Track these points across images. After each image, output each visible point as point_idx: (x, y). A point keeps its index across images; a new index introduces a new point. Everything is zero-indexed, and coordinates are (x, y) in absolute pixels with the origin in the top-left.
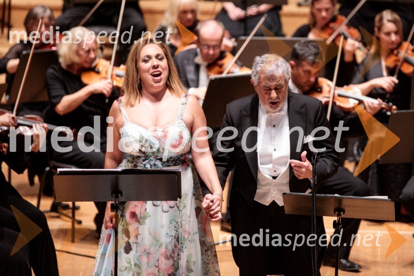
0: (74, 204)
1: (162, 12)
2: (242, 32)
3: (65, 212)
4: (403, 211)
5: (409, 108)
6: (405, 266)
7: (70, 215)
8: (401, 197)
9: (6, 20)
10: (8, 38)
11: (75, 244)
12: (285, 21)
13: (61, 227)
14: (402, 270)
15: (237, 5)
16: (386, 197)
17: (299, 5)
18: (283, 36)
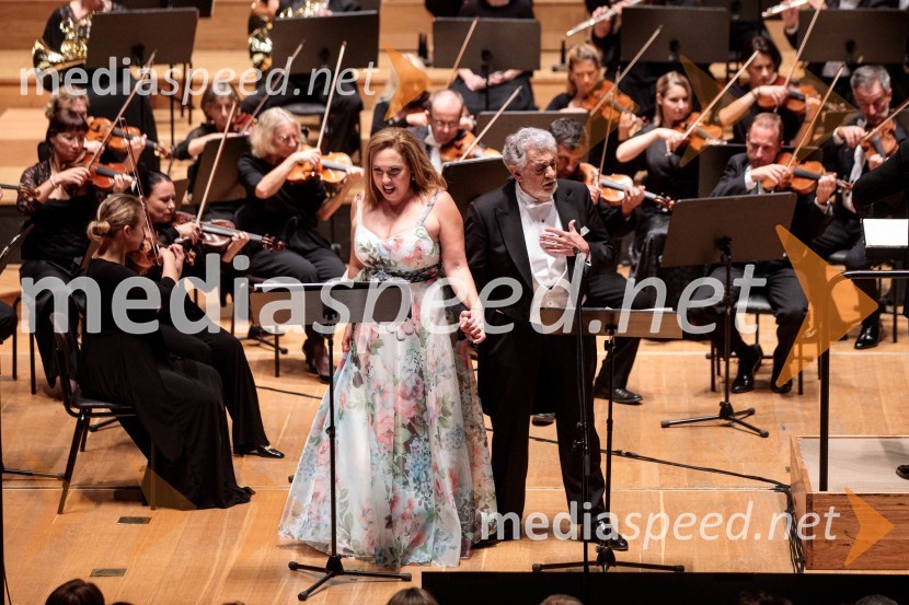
2: (483, 105)
3: (266, 339)
6: (696, 395)
7: (273, 342)
11: (280, 379)
13: (262, 358)
14: (694, 400)
15: (475, 72)
17: (555, 70)
18: (537, 110)
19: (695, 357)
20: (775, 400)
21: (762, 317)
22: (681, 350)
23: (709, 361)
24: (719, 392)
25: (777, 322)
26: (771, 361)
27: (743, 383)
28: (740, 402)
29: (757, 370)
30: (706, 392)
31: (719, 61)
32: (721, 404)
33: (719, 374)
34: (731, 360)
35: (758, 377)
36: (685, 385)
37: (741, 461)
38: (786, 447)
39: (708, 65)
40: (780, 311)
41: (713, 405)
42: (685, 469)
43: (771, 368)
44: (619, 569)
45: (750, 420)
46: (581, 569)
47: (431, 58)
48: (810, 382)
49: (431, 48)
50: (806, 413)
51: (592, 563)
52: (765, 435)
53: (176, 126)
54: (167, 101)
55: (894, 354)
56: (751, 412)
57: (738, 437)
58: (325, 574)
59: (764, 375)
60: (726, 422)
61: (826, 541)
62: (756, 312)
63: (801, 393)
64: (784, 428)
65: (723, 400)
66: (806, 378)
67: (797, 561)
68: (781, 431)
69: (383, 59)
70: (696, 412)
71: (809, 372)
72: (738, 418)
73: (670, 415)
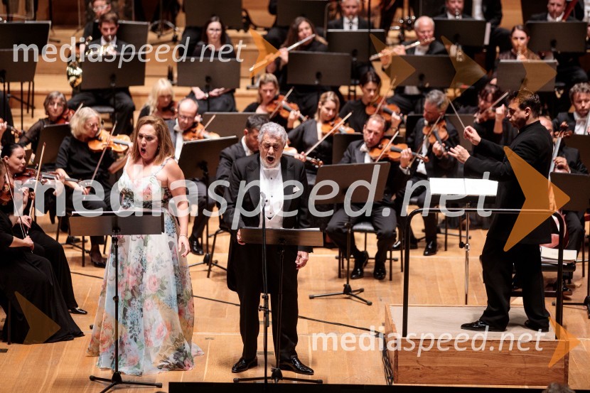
0: (83, 238)
1: (146, 95)
3: (77, 244)
4: (328, 240)
5: (331, 163)
6: (330, 280)
7: (81, 246)
9: (31, 103)
10: (33, 116)
11: (85, 268)
12: (237, 100)
13: (74, 256)
14: (328, 283)
15: (202, 89)
16: (318, 229)
17: (248, 88)
18: (237, 111)
19: (329, 258)
20: (376, 284)
21: (368, 235)
22: (321, 254)
23: (337, 261)
24: (343, 278)
25: (377, 238)
26: (374, 261)
27: (358, 273)
28: (356, 284)
29: (365, 265)
30: (335, 278)
31: (345, 84)
32: (345, 285)
33: (343, 267)
34: (351, 260)
36: (323, 274)
37: (356, 319)
38: (383, 311)
39: (339, 87)
40: (379, 231)
41: (340, 285)
42: (323, 323)
43: (373, 265)
44: (284, 382)
45: (361, 295)
46: (263, 381)
47: (175, 81)
48: (397, 273)
49: (175, 75)
50: (394, 291)
51: (269, 378)
52: (370, 304)
53: (24, 118)
54: (19, 103)
55: (445, 257)
56: (362, 291)
57: (354, 304)
58: (110, 383)
59: (370, 269)
60: (347, 296)
61: (406, 367)
62: (365, 232)
63: (391, 279)
64: (381, 300)
65: (346, 283)
66: (394, 271)
67: (388, 378)
68: (379, 302)
69: (147, 80)
70: (330, 290)
71: (396, 267)
72: (354, 293)
73: (314, 291)
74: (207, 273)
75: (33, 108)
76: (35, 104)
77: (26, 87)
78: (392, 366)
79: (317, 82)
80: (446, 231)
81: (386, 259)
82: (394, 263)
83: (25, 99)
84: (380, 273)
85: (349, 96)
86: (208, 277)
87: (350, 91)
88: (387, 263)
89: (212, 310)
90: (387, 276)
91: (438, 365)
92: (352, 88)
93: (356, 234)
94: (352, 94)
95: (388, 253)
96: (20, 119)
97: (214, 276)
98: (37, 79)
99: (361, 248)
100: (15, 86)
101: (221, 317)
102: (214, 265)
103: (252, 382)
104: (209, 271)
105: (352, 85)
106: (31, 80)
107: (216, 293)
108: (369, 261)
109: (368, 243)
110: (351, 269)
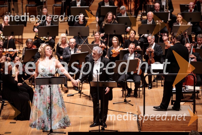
2: (78, 43)
4: (119, 85)
5: (119, 60)
6: (119, 98)
8: (118, 81)
9: (22, 42)
10: (23, 46)
12: (88, 40)
14: (119, 99)
16: (115, 81)
17: (92, 36)
18: (88, 44)
19: (119, 90)
20: (134, 99)
21: (132, 83)
22: (117, 89)
23: (122, 91)
24: (124, 97)
25: (135, 84)
26: (134, 91)
27: (128, 95)
28: (128, 99)
29: (131, 93)
30: (121, 97)
31: (123, 34)
32: (124, 99)
33: (124, 94)
34: (126, 91)
35: (131, 94)
36: (117, 96)
37: (128, 110)
38: (137, 108)
39: (121, 35)
40: (135, 82)
41: (123, 100)
42: (118, 112)
43: (134, 92)
44: (105, 131)
45: (130, 103)
46: (98, 131)
47: (68, 34)
48: (141, 95)
49: (68, 32)
50: (141, 101)
51: (100, 130)
52: (133, 105)
53: (20, 47)
54: (18, 42)
55: (157, 90)
56: (130, 101)
57: (127, 106)
58: (49, 133)
59: (132, 94)
60: (125, 103)
61: (145, 126)
62: (131, 82)
63: (139, 97)
64: (136, 104)
65: (125, 99)
66: (140, 94)
67: (139, 129)
68: (136, 105)
69: (59, 34)
70: (120, 101)
71: (141, 93)
72: (127, 102)
73: (115, 101)
74: (80, 96)
75: (23, 44)
76: (23, 43)
77: (20, 37)
78: (140, 125)
79: (114, 34)
80: (157, 81)
81: (138, 90)
82: (140, 92)
83: (20, 41)
84: (136, 96)
85: (125, 38)
86: (80, 97)
87: (125, 36)
88: (138, 92)
89: (81, 108)
90: (138, 96)
91: (155, 125)
92: (126, 35)
93: (128, 83)
94: (126, 37)
95: (138, 89)
96: (19, 47)
97: (82, 97)
98: (24, 34)
99: (129, 87)
100: (17, 37)
101: (85, 110)
102: (82, 94)
103: (95, 131)
104: (80, 95)
105: (126, 34)
106: (22, 35)
107: (83, 103)
108: (132, 91)
109: (132, 85)
110: (126, 94)
